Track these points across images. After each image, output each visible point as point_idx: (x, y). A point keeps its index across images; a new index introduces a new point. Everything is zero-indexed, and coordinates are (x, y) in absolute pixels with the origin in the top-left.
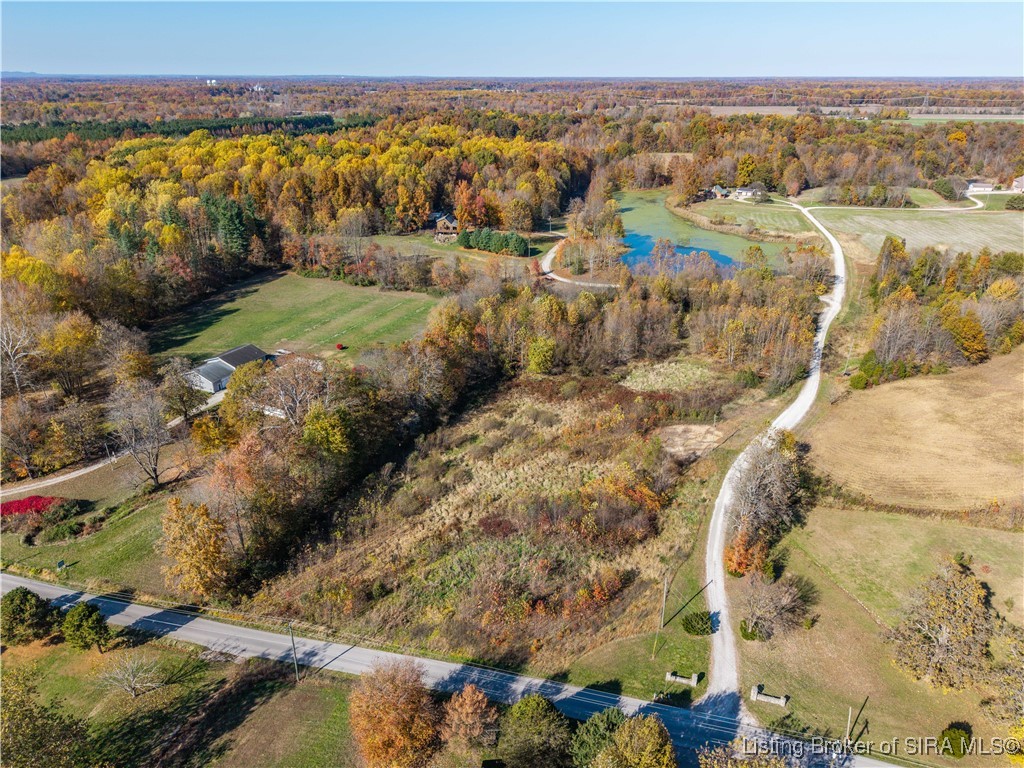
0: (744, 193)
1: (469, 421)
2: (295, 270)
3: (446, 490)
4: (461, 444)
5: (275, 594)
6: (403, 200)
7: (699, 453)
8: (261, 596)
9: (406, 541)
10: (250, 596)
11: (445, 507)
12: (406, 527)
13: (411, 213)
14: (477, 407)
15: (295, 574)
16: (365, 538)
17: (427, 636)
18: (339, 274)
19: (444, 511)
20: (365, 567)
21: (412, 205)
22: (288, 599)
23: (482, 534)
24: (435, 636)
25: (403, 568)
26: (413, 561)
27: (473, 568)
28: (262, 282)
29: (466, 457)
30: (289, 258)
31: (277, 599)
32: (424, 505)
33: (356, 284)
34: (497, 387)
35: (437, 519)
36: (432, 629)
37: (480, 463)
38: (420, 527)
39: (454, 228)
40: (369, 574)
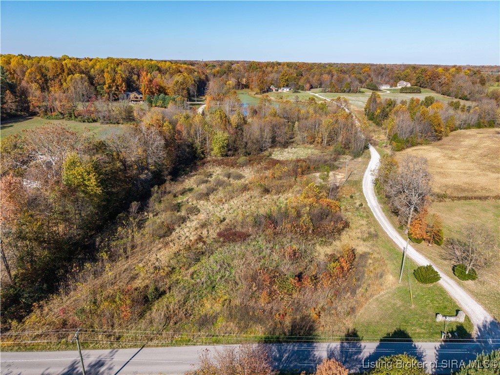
0: (285, 89)
1: (183, 181)
2: (39, 116)
3: (184, 220)
4: (183, 193)
5: (48, 314)
6: (108, 81)
7: (338, 184)
8: (33, 317)
9: (163, 255)
10: (20, 319)
11: (186, 230)
12: (160, 246)
13: (114, 89)
14: (186, 174)
15: (67, 294)
16: (127, 257)
17: (213, 324)
18: (71, 116)
19: (187, 232)
20: (133, 278)
21: (114, 84)
22: (62, 316)
23: (224, 242)
24: (221, 323)
25: (167, 274)
26: (174, 268)
27: (229, 265)
28: (15, 122)
29: (190, 200)
30: (34, 107)
31: (51, 318)
32: (170, 230)
33: (84, 122)
34: (196, 163)
35: (183, 238)
36: (216, 317)
37: (202, 202)
38: (171, 244)
39: (141, 98)
40: (138, 283)
